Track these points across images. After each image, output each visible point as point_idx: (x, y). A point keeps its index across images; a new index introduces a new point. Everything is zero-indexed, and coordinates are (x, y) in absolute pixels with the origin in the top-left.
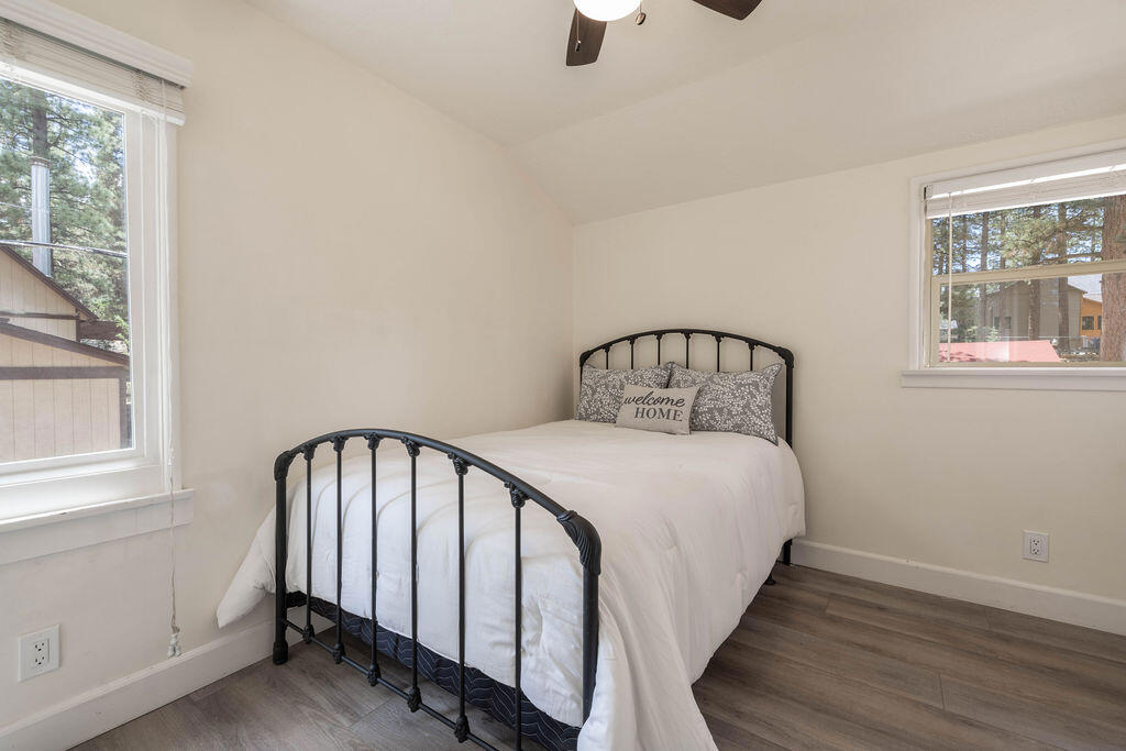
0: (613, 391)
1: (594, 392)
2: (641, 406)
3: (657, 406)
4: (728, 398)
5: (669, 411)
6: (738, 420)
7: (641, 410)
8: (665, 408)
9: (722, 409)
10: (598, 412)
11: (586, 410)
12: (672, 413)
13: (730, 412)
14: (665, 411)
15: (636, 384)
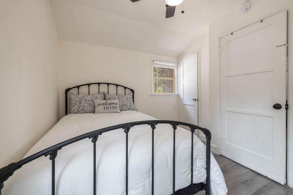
0: (89, 102)
1: (80, 103)
2: (105, 106)
3: (111, 105)
4: (126, 102)
5: (115, 106)
6: (129, 107)
7: (105, 107)
8: (114, 106)
9: (125, 105)
10: (83, 110)
11: (77, 110)
12: (116, 107)
13: (127, 105)
14: (114, 107)
15: (96, 99)
